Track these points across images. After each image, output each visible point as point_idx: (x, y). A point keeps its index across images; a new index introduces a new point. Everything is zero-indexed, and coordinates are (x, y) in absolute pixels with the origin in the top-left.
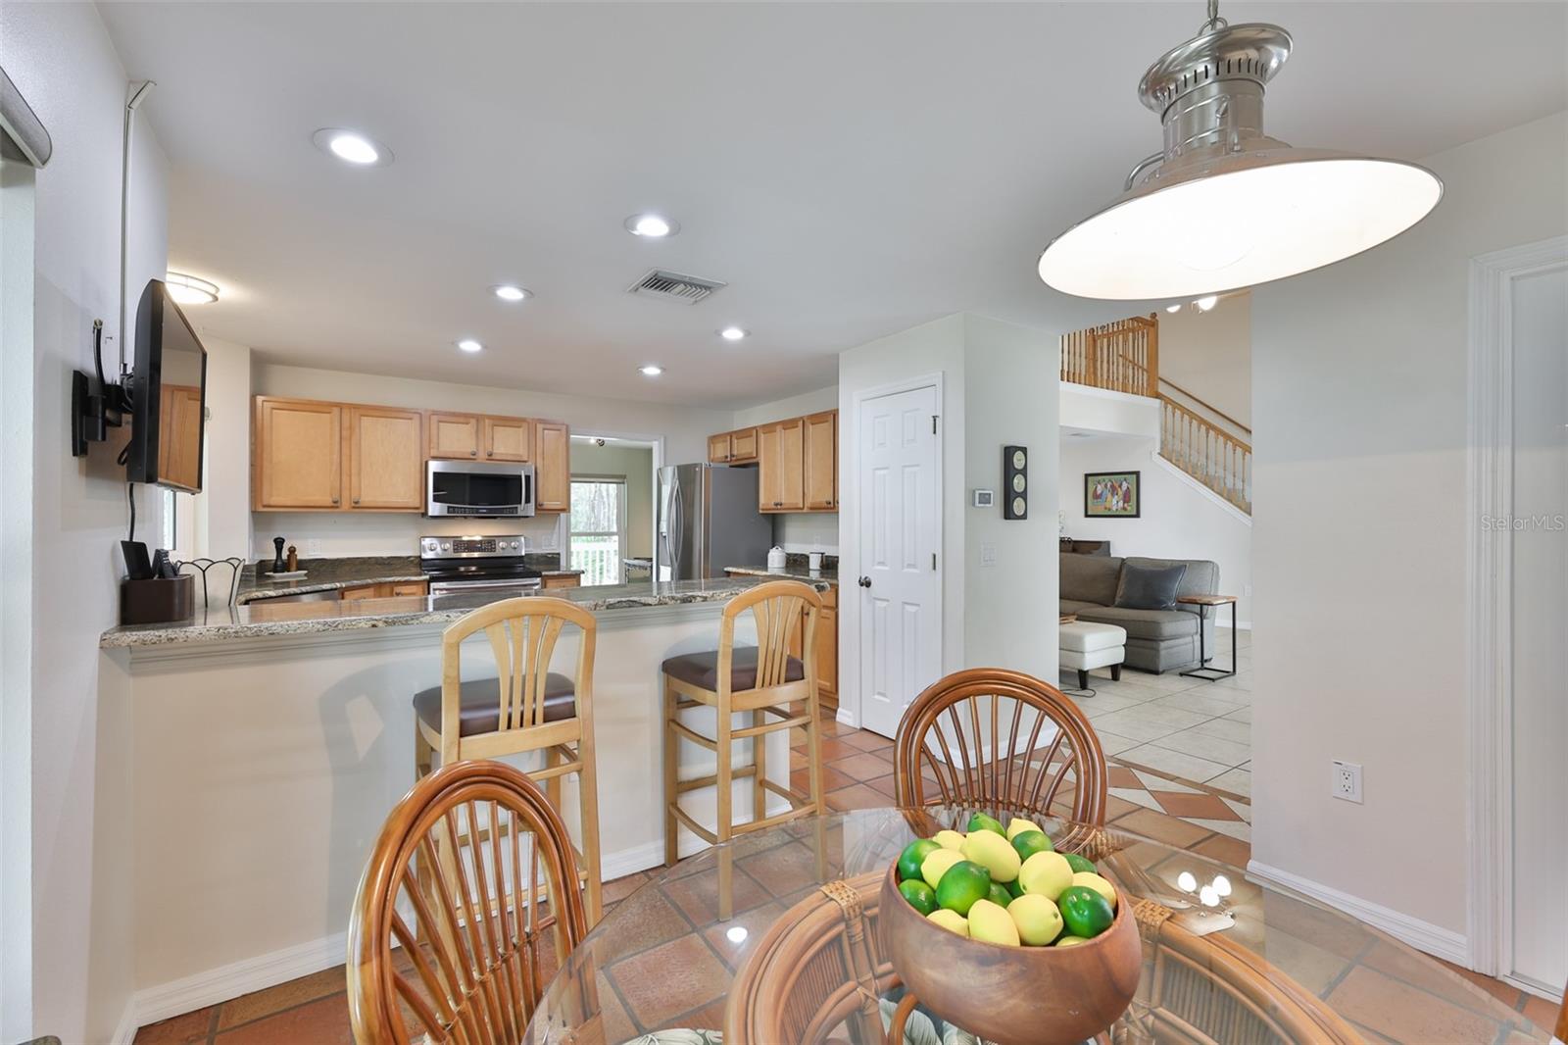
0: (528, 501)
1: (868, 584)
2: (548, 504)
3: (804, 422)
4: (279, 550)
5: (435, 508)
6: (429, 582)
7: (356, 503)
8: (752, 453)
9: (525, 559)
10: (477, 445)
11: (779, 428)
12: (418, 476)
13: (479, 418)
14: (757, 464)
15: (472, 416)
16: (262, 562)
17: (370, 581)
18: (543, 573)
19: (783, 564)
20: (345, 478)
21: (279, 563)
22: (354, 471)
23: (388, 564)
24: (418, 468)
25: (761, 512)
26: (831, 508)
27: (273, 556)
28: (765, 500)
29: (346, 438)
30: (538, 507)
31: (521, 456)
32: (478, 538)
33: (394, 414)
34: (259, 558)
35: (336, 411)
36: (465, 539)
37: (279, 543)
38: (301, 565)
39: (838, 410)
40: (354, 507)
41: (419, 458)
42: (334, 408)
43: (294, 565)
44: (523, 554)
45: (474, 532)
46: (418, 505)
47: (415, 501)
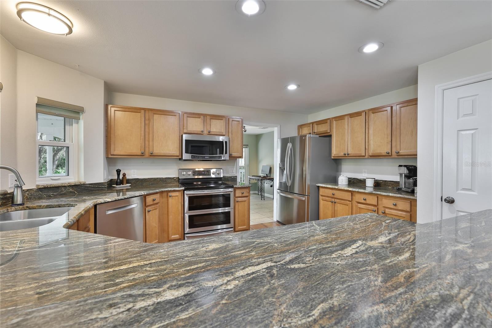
0: (226, 153)
1: (451, 201)
2: (234, 154)
3: (365, 112)
4: (118, 175)
5: (186, 156)
6: (184, 191)
7: (151, 154)
8: (327, 130)
9: (223, 179)
10: (204, 128)
11: (346, 118)
12: (178, 141)
13: (205, 115)
14: (330, 136)
15: (202, 114)
16: (111, 180)
17: (157, 191)
18: (234, 186)
19: (347, 183)
20: (147, 143)
21: (119, 181)
22: (151, 139)
23: (165, 181)
24: (178, 138)
25: (332, 158)
26: (390, 156)
27: (116, 177)
28: (335, 152)
29: (147, 124)
30: (230, 156)
31: (223, 133)
32: (202, 170)
33: (168, 114)
34: (110, 178)
35: (143, 111)
36: (197, 170)
37: (118, 172)
38: (128, 181)
39: (417, 98)
40: (150, 156)
41: (178, 133)
42: (142, 111)
43: (125, 182)
44: (222, 176)
45: (200, 167)
46: (178, 155)
47: (177, 153)
